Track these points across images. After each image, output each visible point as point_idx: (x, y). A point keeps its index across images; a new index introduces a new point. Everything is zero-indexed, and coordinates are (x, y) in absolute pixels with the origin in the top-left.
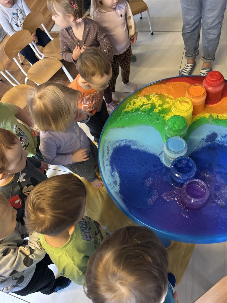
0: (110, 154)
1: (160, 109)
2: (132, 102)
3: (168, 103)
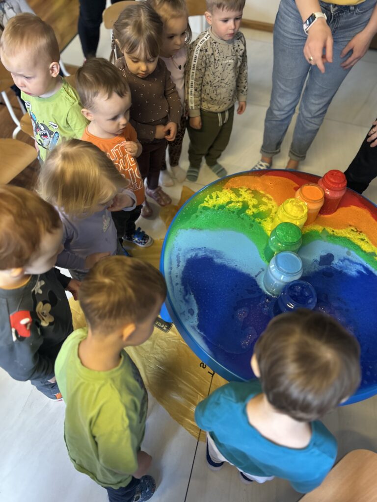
1: (255, 211)
2: (214, 195)
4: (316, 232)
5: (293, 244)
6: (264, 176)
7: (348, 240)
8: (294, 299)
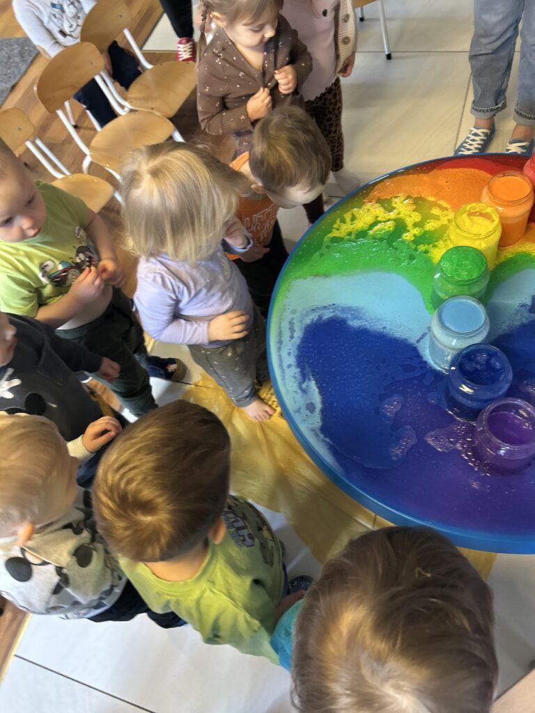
0: (297, 340)
1: (417, 233)
2: (348, 216)
3: (437, 218)
4: (525, 255)
6: (435, 172)
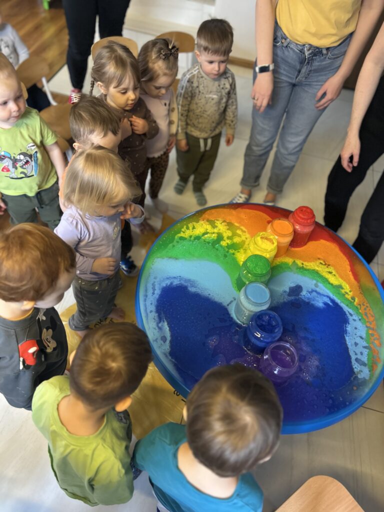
1: (229, 242)
2: (190, 226)
3: (240, 236)
4: (286, 264)
5: (262, 276)
6: (239, 210)
7: (316, 273)
8: (262, 328)
